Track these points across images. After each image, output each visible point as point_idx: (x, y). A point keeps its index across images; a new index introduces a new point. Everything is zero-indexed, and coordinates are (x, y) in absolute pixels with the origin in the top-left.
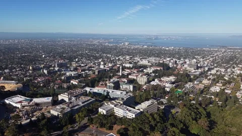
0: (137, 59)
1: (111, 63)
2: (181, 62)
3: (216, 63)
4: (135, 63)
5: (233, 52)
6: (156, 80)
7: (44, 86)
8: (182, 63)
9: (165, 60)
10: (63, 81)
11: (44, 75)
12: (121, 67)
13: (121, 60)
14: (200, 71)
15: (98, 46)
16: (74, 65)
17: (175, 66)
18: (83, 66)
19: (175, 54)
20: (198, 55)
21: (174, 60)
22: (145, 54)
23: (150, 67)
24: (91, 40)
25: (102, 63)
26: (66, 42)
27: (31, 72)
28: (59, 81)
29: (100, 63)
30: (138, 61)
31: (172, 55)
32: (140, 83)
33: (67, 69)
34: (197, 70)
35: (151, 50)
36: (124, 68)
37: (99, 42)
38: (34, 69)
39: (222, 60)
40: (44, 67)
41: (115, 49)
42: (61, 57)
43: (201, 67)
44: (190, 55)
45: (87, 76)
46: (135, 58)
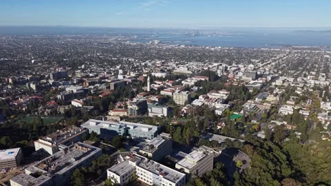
0: (172, 64)
1: (134, 71)
2: (233, 69)
3: (281, 70)
4: (169, 70)
5: (301, 53)
6: (201, 97)
7: (28, 111)
8: (235, 70)
9: (210, 66)
10: (60, 103)
11: (30, 92)
12: (148, 79)
13: (149, 67)
14: (261, 82)
15: (115, 46)
16: (79, 74)
17: (225, 74)
18: (92, 77)
19: (224, 56)
20: (256, 57)
21: (224, 65)
22: (183, 57)
23: (191, 76)
24: (105, 36)
25: (121, 71)
26: (69, 39)
27: (9, 87)
28: (53, 102)
29: (118, 71)
30: (174, 68)
31: (219, 58)
32: (178, 103)
33: (68, 80)
34: (256, 81)
35: (191, 52)
36: (153, 80)
37: (116, 40)
38: (15, 83)
39: (288, 65)
40: (31, 79)
41: (140, 50)
42: (61, 63)
43: (261, 76)
44: (244, 58)
45: (97, 92)
46: (169, 64)
